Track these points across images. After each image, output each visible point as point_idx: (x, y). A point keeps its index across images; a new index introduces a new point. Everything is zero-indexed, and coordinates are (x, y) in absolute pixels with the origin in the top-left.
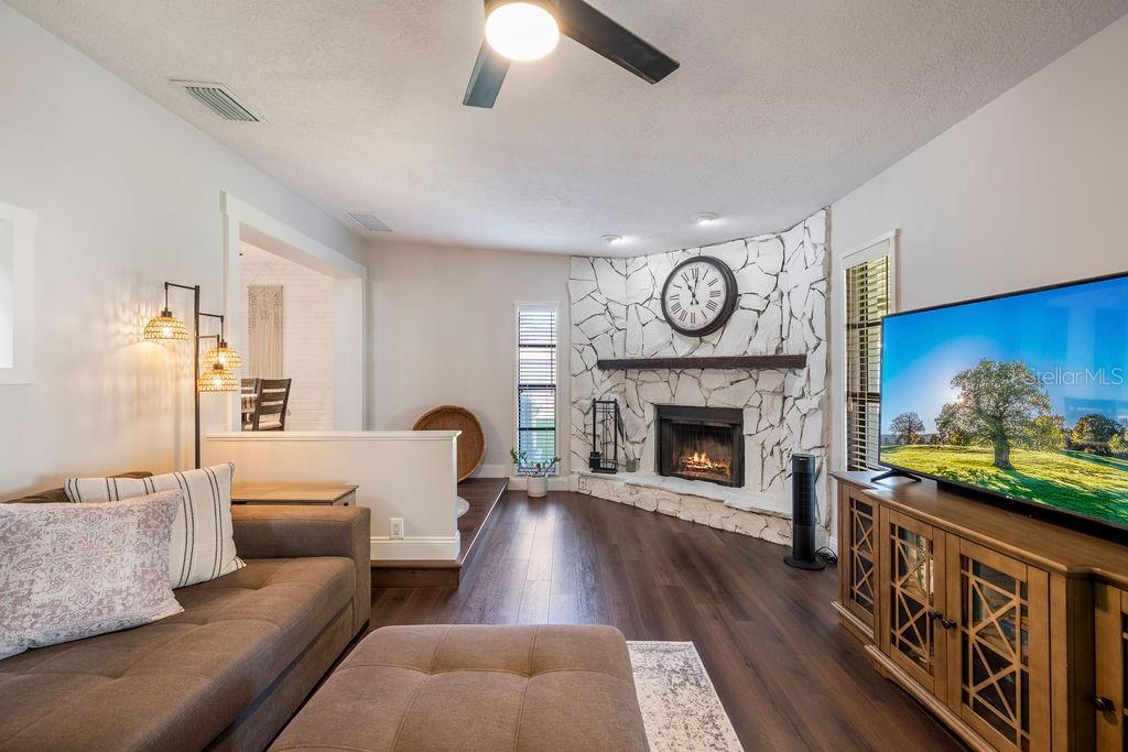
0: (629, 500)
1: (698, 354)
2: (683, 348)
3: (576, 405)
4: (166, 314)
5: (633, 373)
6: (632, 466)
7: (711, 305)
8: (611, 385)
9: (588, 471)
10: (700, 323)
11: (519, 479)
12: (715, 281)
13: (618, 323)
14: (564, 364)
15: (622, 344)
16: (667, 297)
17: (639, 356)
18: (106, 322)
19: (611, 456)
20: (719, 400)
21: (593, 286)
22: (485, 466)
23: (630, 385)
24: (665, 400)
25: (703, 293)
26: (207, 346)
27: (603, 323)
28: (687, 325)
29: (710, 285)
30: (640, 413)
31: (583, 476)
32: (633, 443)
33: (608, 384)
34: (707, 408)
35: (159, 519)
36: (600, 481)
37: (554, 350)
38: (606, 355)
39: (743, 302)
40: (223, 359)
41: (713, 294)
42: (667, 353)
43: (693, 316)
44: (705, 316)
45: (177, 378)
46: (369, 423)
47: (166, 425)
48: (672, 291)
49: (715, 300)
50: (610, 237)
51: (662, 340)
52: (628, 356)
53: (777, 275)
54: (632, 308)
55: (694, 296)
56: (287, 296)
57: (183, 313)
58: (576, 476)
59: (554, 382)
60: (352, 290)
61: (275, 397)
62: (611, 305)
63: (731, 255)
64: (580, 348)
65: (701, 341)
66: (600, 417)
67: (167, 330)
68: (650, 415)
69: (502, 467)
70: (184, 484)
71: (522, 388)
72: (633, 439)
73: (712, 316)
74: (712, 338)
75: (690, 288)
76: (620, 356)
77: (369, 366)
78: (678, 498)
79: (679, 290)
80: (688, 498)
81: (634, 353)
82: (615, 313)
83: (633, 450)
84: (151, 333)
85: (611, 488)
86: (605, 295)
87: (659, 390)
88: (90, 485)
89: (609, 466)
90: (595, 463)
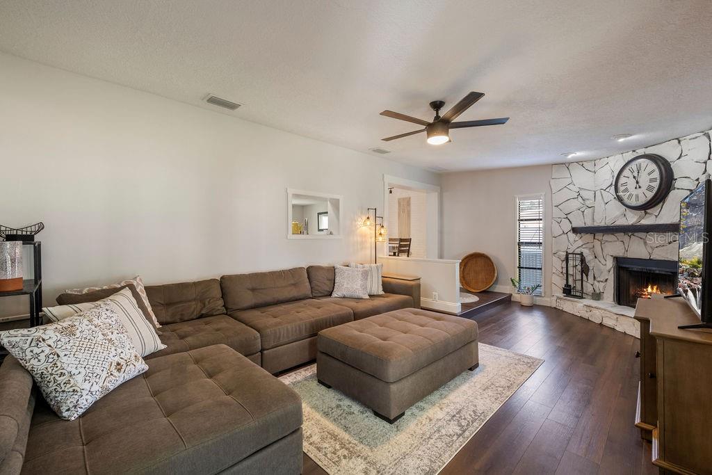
0: (586, 315)
1: (645, 222)
2: (632, 219)
3: (556, 255)
4: (368, 218)
5: (599, 236)
6: (597, 296)
7: (650, 188)
8: (582, 244)
9: (561, 295)
10: (642, 201)
11: (517, 295)
12: (653, 171)
13: (588, 203)
14: (547, 231)
15: (591, 218)
16: (619, 184)
17: (603, 224)
18: (355, 221)
19: (579, 287)
20: (659, 255)
21: (569, 181)
22: (498, 286)
23: (597, 243)
24: (620, 253)
25: (644, 180)
26: (378, 227)
27: (577, 204)
28: (633, 203)
29: (650, 175)
30: (603, 261)
31: (558, 298)
32: (599, 282)
33: (580, 243)
34: (650, 259)
35: (366, 274)
36: (569, 302)
37: (541, 222)
38: (578, 223)
39: (677, 184)
40: (383, 231)
41: (651, 180)
42: (622, 222)
43: (637, 196)
44: (645, 195)
45: (371, 238)
46: (441, 257)
47: (368, 252)
48: (622, 180)
49: (653, 184)
50: (567, 155)
51: (618, 213)
52: (596, 224)
53: (705, 163)
54: (598, 194)
55: (637, 182)
56: (412, 202)
57: (372, 218)
58: (555, 298)
59: (541, 241)
60: (434, 197)
61: (405, 246)
62: (581, 192)
63: (668, 151)
64: (559, 220)
65: (646, 213)
66: (571, 263)
67: (368, 223)
68: (610, 263)
69: (508, 287)
70: (371, 267)
71: (520, 244)
72: (599, 279)
73: (650, 195)
74: (655, 211)
75: (634, 177)
76: (589, 224)
77: (441, 233)
78: (615, 316)
79: (627, 180)
80: (622, 317)
81: (600, 222)
82: (585, 197)
83: (599, 287)
84: (365, 224)
85: (575, 307)
86: (577, 186)
87: (616, 247)
88: (353, 264)
89: (578, 294)
90: (568, 291)
